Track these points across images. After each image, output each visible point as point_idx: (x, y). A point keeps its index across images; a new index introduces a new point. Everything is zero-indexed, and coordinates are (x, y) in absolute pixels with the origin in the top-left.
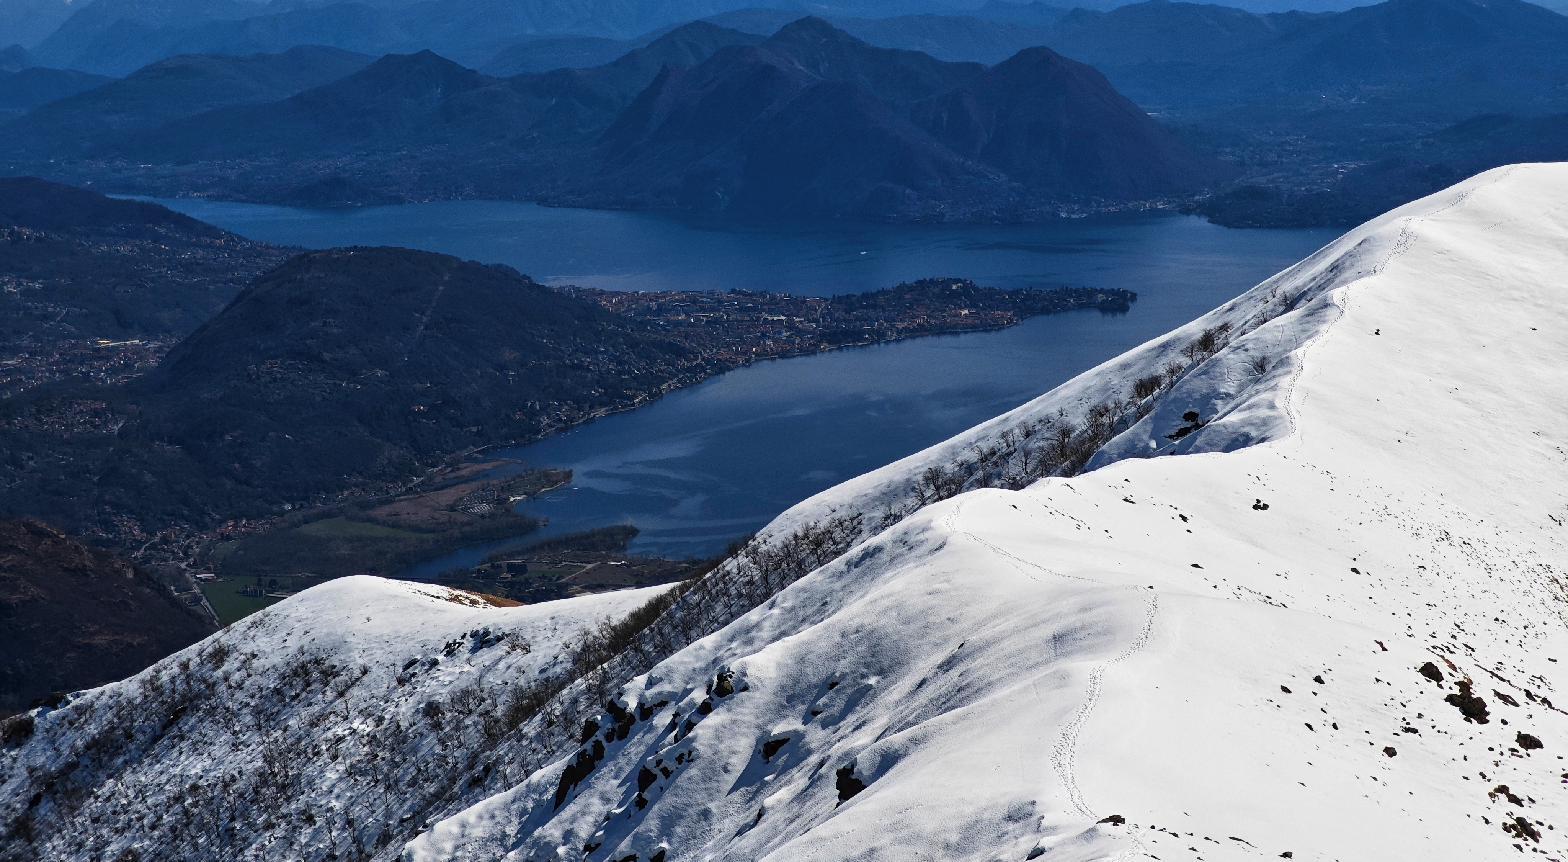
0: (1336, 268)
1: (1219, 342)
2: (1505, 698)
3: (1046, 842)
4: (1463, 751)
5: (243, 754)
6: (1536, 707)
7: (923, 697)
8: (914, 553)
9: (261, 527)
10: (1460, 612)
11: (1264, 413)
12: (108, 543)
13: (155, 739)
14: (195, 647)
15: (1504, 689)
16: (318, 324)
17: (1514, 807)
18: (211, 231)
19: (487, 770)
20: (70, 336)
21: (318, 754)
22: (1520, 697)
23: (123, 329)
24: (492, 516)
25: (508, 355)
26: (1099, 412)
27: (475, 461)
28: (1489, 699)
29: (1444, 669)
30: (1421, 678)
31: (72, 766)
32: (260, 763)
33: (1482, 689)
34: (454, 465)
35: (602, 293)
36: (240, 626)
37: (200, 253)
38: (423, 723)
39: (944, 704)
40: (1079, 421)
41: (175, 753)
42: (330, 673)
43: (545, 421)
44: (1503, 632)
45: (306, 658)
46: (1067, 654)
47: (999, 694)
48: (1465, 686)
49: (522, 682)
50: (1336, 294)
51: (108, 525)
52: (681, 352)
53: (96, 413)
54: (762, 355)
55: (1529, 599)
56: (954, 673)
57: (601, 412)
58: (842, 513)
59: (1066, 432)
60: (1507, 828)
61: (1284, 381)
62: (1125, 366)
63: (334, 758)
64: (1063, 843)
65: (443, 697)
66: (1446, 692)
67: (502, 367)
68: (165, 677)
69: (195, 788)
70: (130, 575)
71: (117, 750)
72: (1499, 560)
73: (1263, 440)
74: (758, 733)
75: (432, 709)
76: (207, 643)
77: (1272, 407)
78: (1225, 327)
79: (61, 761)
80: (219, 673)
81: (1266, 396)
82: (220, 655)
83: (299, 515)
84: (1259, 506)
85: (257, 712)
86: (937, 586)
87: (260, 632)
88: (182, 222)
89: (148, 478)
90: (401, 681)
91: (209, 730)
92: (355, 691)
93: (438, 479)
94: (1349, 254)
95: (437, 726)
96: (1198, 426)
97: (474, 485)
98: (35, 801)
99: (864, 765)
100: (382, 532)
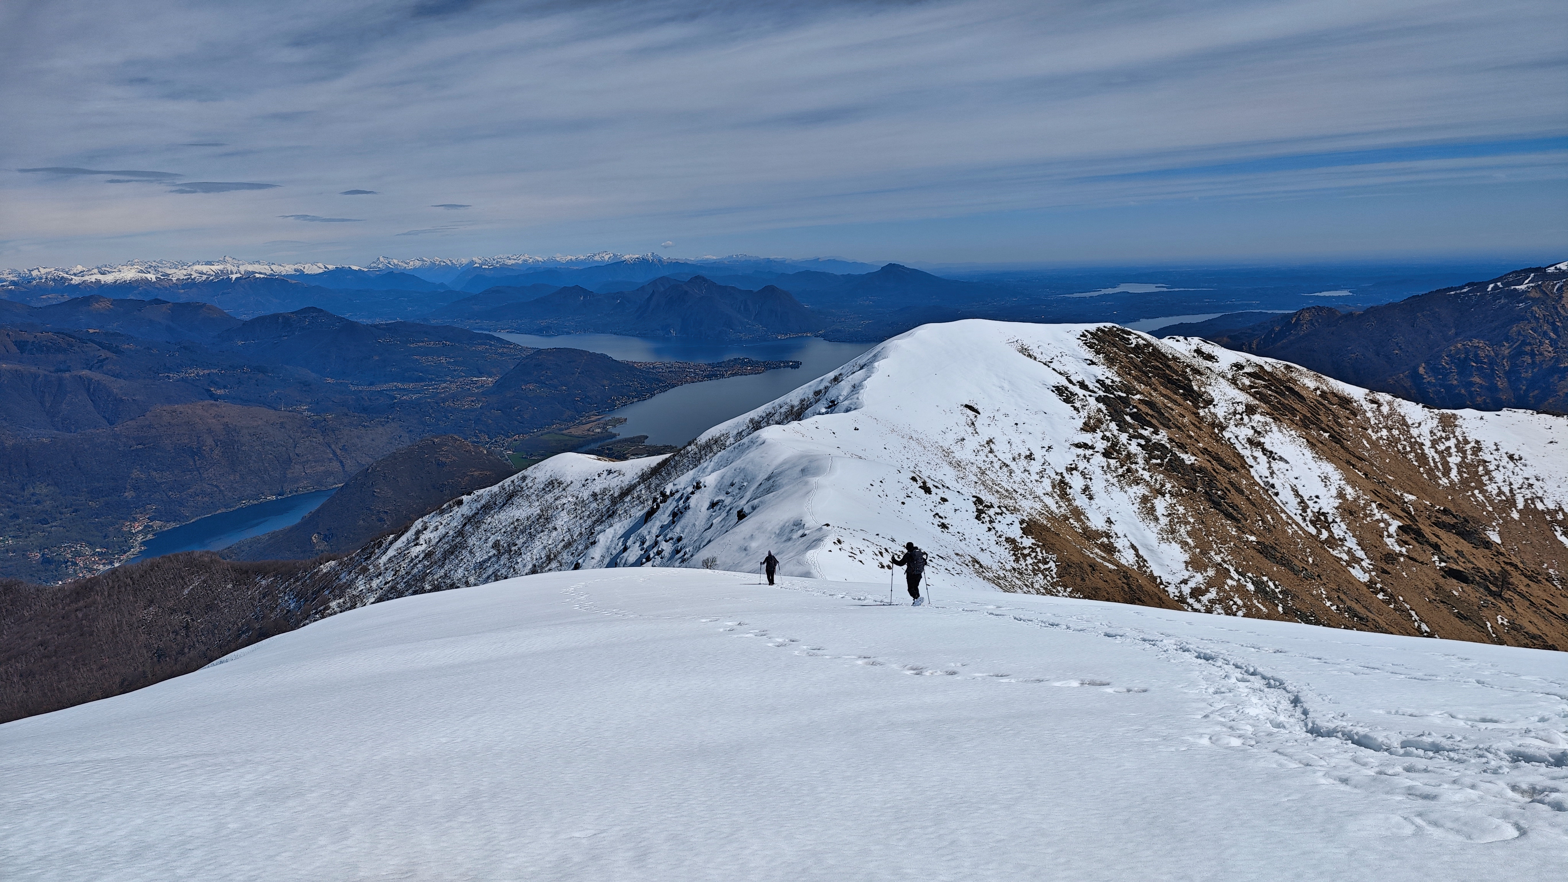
0: (875, 356)
1: (840, 379)
2: (937, 487)
3: (807, 532)
4: (924, 503)
5: (533, 509)
6: (945, 490)
7: (761, 489)
8: (755, 445)
9: (527, 437)
10: (917, 460)
11: (855, 400)
12: (477, 443)
13: (504, 505)
14: (516, 476)
15: (936, 484)
16: (544, 372)
17: (940, 519)
18: (509, 343)
19: (613, 512)
20: (463, 377)
21: (557, 508)
22: (940, 486)
23: (481, 374)
24: (602, 432)
25: (606, 382)
26: (802, 401)
27: (596, 415)
28: (931, 487)
29: (918, 478)
30: (911, 481)
31: (477, 514)
32: (539, 511)
33: (930, 484)
34: (589, 417)
35: (635, 363)
36: (530, 469)
37: (505, 350)
38: (591, 499)
39: (769, 491)
40: (796, 403)
41: (511, 508)
42: (560, 483)
43: (618, 402)
44: (930, 467)
45: (553, 478)
46: (806, 475)
47: (786, 488)
48: (924, 483)
49: (623, 485)
50: (876, 364)
51: (477, 436)
52: (661, 381)
53: (473, 401)
54: (686, 382)
55: (937, 456)
56: (771, 481)
57: (636, 400)
58: (724, 432)
59: (792, 407)
60: (938, 526)
61: (862, 391)
62: (810, 386)
63: (563, 510)
64: (812, 532)
65: (597, 490)
66: (919, 485)
67: (604, 386)
68: (506, 485)
69: (518, 520)
70: (485, 452)
71: (492, 509)
72: (927, 445)
73: (855, 409)
74: (710, 500)
75: (594, 495)
76: (520, 474)
77: (858, 399)
78: (840, 374)
79: (473, 512)
80: (524, 484)
81: (856, 396)
82: (524, 478)
83: (540, 433)
84: (856, 429)
85: (537, 495)
86: (763, 455)
87: (537, 470)
88: (499, 339)
89: (490, 421)
90: (584, 486)
91: (520, 500)
92: (569, 488)
93: (584, 421)
94: (879, 352)
95: (596, 500)
96: (835, 405)
97: (595, 423)
98: (465, 525)
99: (746, 510)
100: (567, 438)
